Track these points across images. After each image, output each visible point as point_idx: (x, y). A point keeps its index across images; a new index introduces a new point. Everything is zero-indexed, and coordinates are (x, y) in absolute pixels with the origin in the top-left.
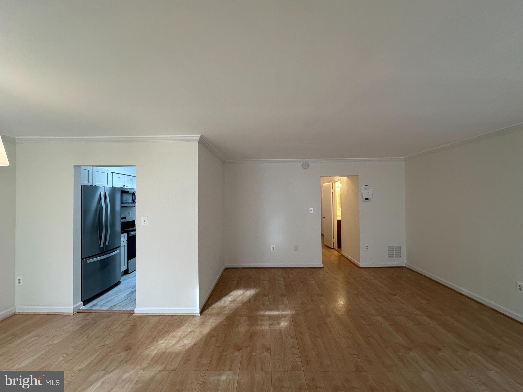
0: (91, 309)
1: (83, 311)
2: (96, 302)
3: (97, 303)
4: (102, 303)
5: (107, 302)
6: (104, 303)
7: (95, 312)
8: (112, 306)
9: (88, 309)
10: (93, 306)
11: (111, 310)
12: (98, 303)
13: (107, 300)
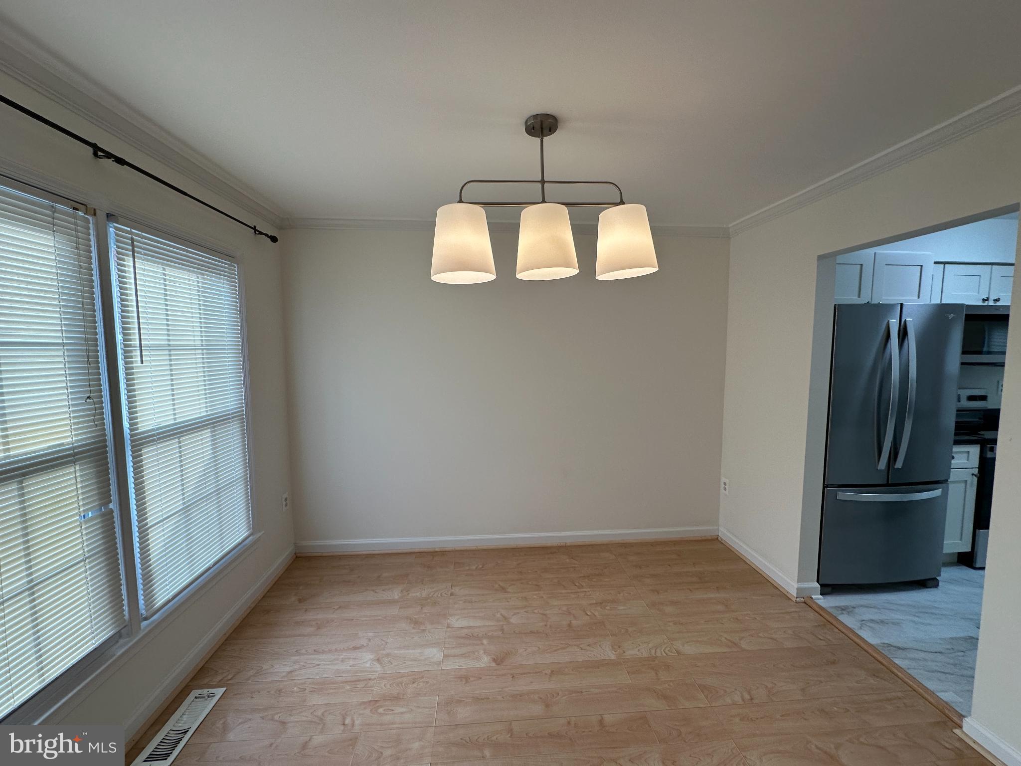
0: (834, 612)
1: (817, 609)
2: (853, 604)
3: (854, 608)
4: (868, 615)
5: (882, 622)
6: (872, 621)
7: (844, 630)
8: (891, 645)
9: (830, 610)
10: (843, 609)
11: (885, 657)
12: (856, 610)
13: (883, 617)
